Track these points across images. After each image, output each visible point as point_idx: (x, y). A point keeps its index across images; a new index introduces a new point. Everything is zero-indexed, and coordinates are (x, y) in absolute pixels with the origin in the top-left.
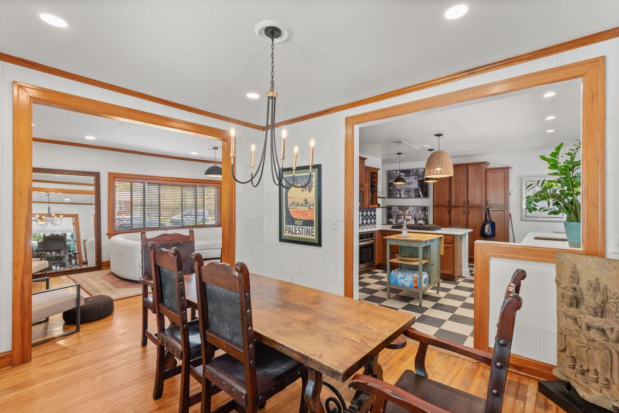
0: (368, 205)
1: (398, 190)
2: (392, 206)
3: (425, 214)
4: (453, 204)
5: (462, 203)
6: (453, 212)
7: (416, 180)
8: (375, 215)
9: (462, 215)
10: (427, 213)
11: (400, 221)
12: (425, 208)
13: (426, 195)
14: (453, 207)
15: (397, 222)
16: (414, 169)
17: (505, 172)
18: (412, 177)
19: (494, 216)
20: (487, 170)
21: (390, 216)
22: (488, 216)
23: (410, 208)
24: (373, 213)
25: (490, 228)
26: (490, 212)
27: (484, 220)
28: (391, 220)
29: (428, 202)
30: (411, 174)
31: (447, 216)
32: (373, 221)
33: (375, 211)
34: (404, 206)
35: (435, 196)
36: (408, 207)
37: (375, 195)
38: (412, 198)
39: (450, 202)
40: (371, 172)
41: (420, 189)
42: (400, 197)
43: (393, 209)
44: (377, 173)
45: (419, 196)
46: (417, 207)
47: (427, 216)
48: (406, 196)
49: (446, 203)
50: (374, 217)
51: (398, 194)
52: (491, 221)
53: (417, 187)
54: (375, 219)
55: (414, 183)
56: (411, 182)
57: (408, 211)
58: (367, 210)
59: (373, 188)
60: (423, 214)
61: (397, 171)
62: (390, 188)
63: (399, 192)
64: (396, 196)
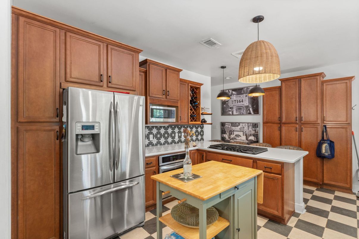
0: (186, 121)
1: (231, 108)
2: (225, 123)
3: (255, 130)
4: (284, 120)
5: (293, 120)
6: (284, 129)
7: (247, 98)
8: (202, 131)
9: (294, 132)
10: (257, 129)
11: (232, 136)
12: (255, 124)
13: (256, 111)
14: (285, 123)
16: (245, 88)
17: (347, 82)
18: (243, 95)
19: (332, 134)
20: (323, 82)
22: (325, 133)
23: (241, 124)
24: (199, 130)
25: (328, 147)
26: (328, 129)
27: (320, 138)
29: (258, 119)
30: (242, 92)
31: (277, 133)
32: (199, 137)
33: (202, 128)
34: (236, 123)
35: (265, 113)
36: (239, 123)
37: (198, 111)
38: (243, 114)
39: (280, 118)
40: (191, 87)
41: (250, 106)
42: (233, 115)
43: (226, 126)
44: (199, 88)
45: (250, 113)
46: (248, 123)
47: (258, 132)
48: (237, 113)
49: (276, 119)
50: (202, 133)
51: (230, 111)
52: (328, 140)
53: (247, 105)
54: (202, 135)
55: (245, 101)
56: (242, 100)
57: (239, 127)
58: (191, 126)
59: (194, 104)
60: (254, 130)
61: (230, 90)
62: (224, 106)
63: (231, 110)
64: (228, 113)
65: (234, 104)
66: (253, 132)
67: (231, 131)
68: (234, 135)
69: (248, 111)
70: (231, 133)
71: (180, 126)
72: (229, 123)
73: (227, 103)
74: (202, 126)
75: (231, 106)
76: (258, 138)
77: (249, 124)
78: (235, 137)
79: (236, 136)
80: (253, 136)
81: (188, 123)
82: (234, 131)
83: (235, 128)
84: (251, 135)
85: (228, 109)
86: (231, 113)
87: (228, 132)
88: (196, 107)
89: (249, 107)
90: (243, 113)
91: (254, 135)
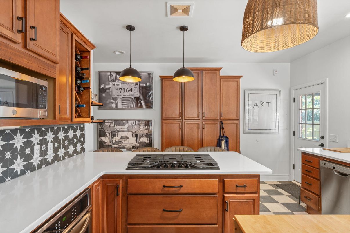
0: (68, 115)
1: (113, 99)
2: (105, 120)
3: (148, 130)
4: (186, 116)
5: (196, 116)
6: (186, 126)
7: (138, 86)
8: (83, 135)
9: (196, 130)
10: (151, 127)
11: (116, 139)
12: (149, 121)
13: (149, 105)
15: (111, 141)
17: (237, 81)
20: (220, 79)
21: (102, 133)
23: (129, 122)
24: (79, 133)
26: (224, 125)
28: (103, 139)
29: (152, 114)
31: (178, 131)
32: (79, 147)
33: (83, 129)
34: (122, 120)
35: (165, 107)
36: (127, 121)
37: (84, 97)
38: (132, 109)
39: (181, 113)
41: (142, 98)
42: (116, 108)
43: (106, 124)
44: (90, 52)
45: (141, 107)
46: (139, 120)
47: (152, 131)
48: (124, 107)
50: (81, 140)
51: (113, 103)
52: (224, 136)
53: (138, 96)
54: (83, 143)
55: (135, 90)
56: (131, 89)
57: (126, 126)
58: (66, 127)
59: (81, 81)
60: (146, 129)
61: (112, 73)
62: (102, 95)
63: (114, 101)
64: (110, 105)
65: (119, 93)
66: (145, 132)
67: (114, 132)
68: (119, 138)
69: (139, 105)
70: (115, 135)
71: (43, 129)
72: (111, 120)
73: (107, 91)
74: (82, 126)
75: (114, 97)
76: (152, 139)
77: (140, 122)
78: (121, 140)
79: (122, 138)
80: (145, 137)
81: (72, 121)
82: (118, 131)
83: (120, 127)
84: (142, 135)
85: (109, 100)
86: (113, 106)
87: (109, 134)
88: (84, 88)
89: (140, 99)
90: (132, 106)
91: (147, 136)
